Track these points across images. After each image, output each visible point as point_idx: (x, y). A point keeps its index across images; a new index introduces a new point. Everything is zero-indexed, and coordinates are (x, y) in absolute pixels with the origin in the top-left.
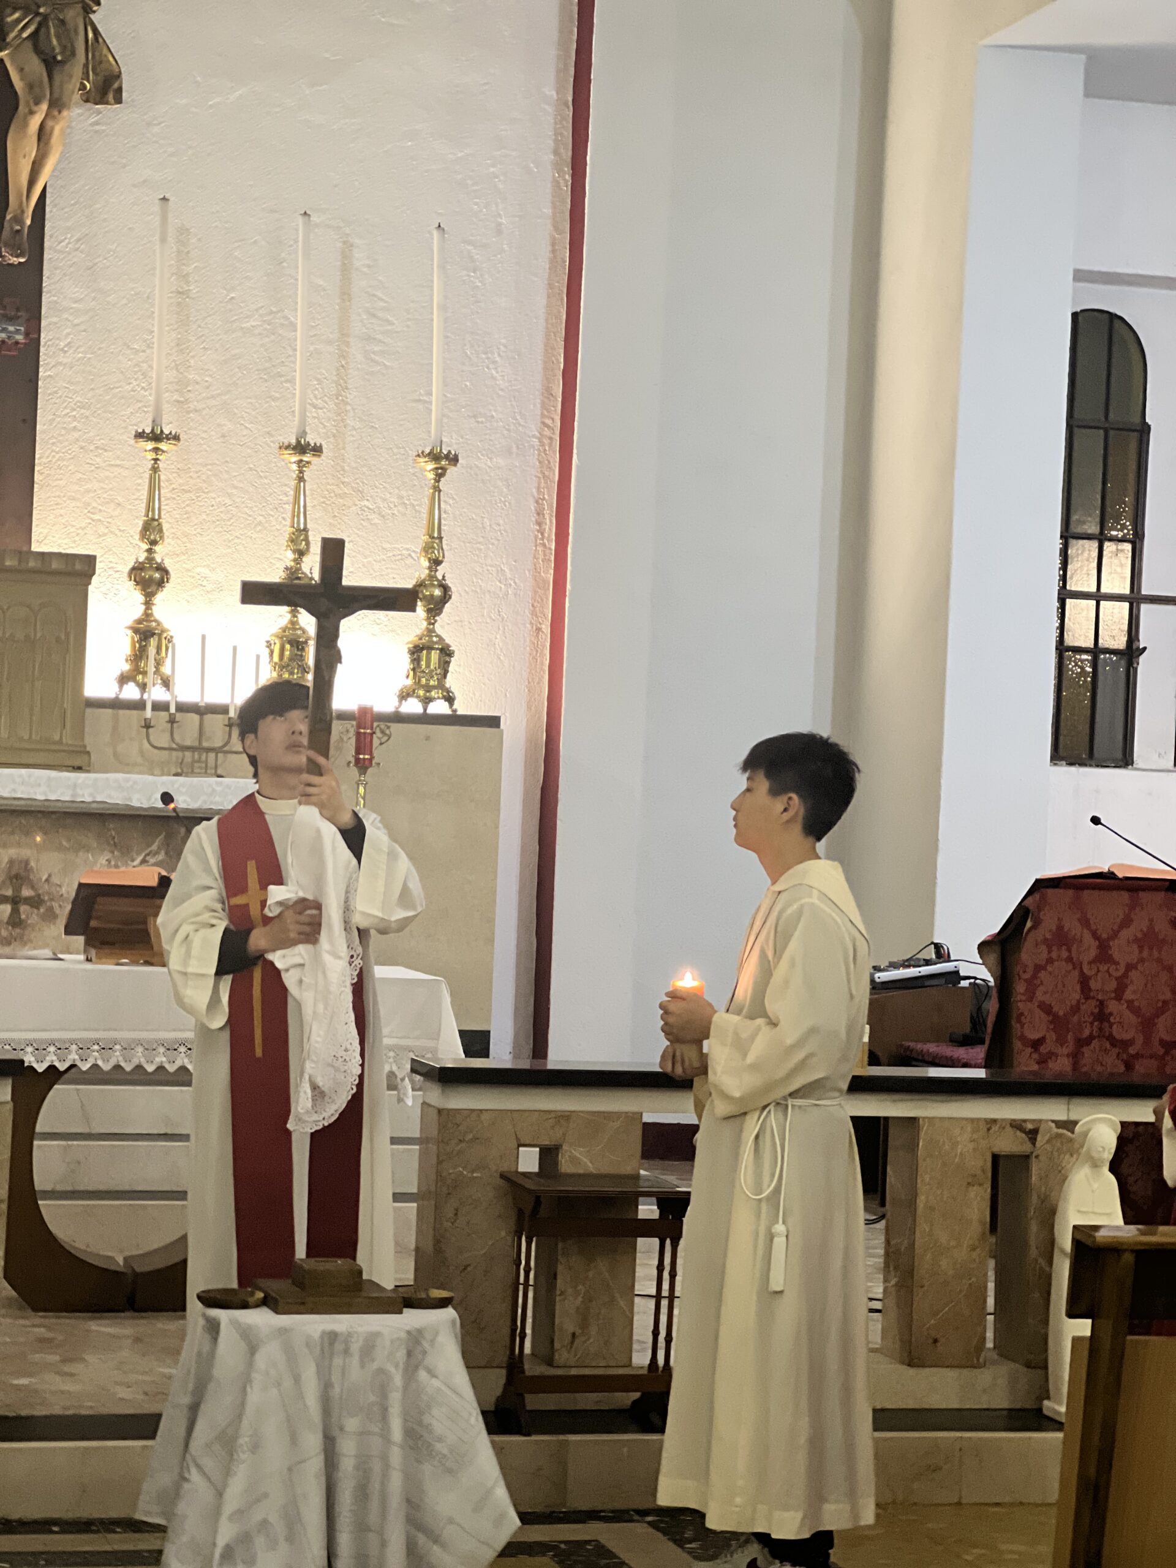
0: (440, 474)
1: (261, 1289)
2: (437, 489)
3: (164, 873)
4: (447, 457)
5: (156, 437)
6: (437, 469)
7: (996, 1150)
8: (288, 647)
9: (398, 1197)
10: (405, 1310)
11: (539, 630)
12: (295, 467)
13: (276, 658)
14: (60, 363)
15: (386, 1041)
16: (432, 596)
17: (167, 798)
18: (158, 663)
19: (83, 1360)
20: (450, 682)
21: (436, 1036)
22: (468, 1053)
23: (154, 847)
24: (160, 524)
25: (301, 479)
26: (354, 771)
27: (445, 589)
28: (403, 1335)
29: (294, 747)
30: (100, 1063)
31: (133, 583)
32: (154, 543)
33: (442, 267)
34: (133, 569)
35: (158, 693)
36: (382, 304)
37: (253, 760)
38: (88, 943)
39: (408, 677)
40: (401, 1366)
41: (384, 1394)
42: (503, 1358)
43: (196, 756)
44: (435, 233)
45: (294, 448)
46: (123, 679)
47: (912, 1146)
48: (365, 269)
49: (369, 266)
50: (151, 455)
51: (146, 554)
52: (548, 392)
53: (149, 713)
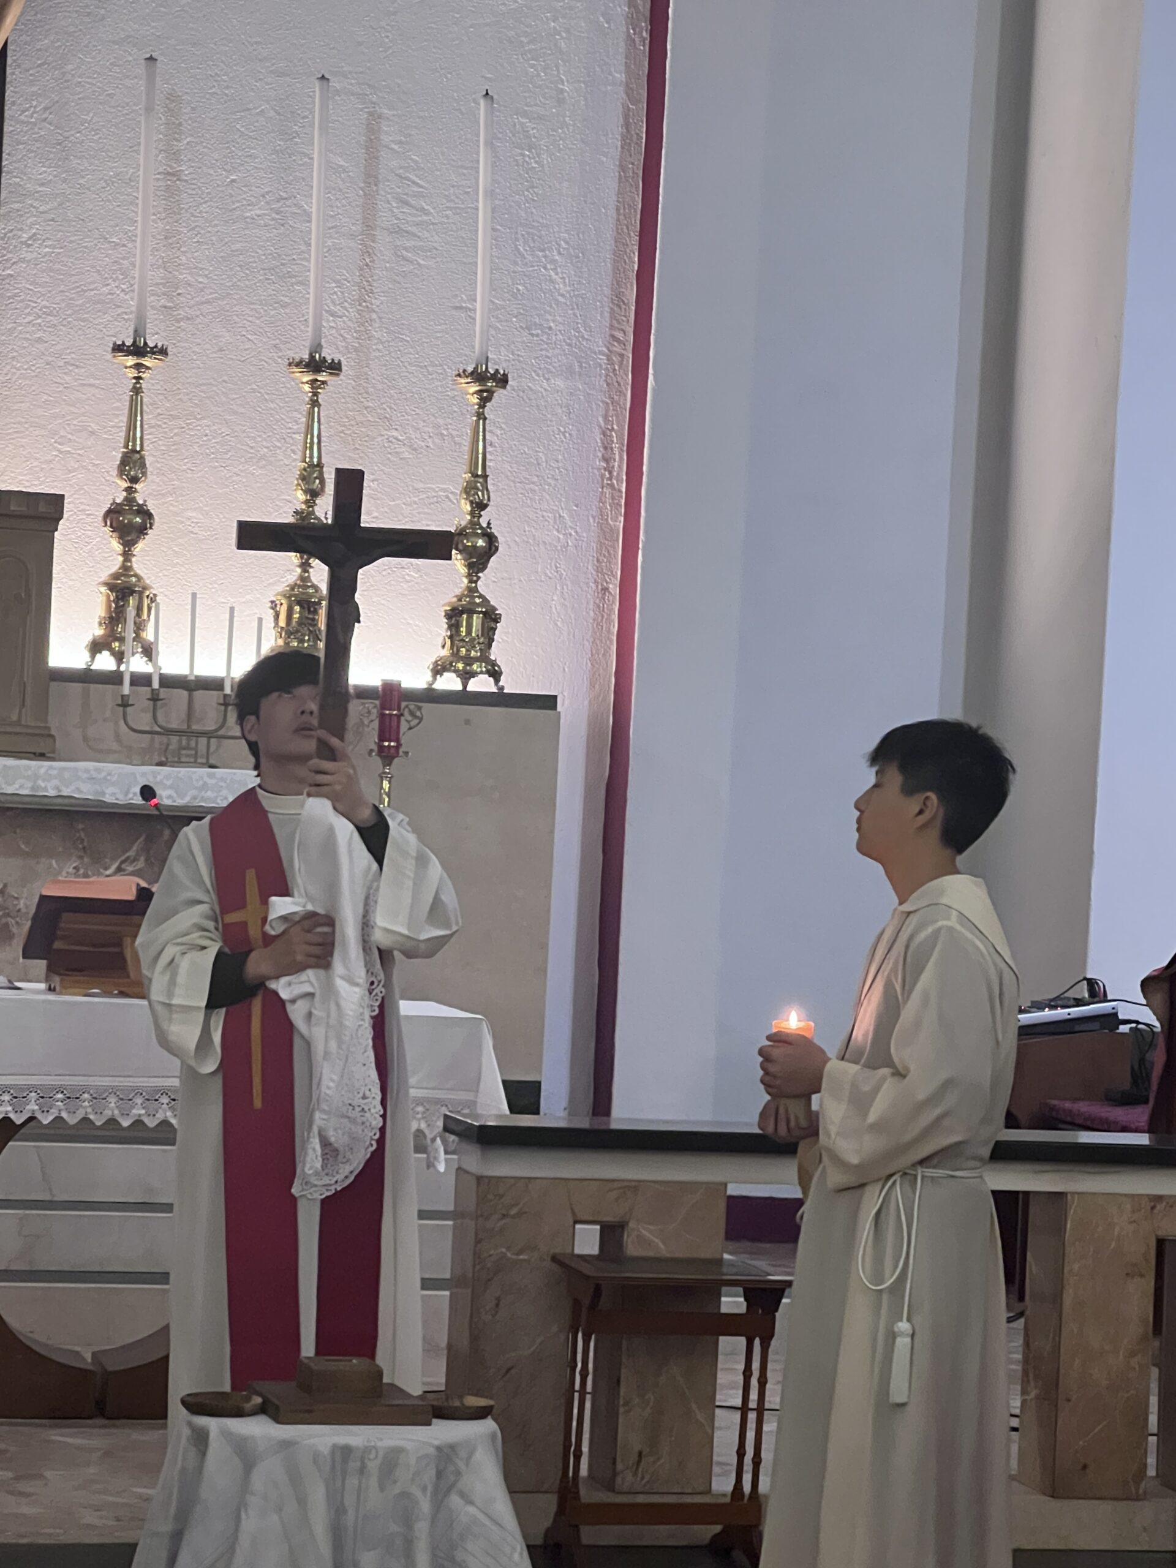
0: (485, 398)
1: (260, 1394)
2: (481, 416)
3: (144, 884)
4: (494, 377)
5: (138, 350)
6: (481, 391)
7: (1161, 1233)
8: (297, 608)
9: (427, 1284)
10: (435, 1421)
11: (605, 590)
12: (307, 388)
13: (282, 623)
14: (23, 260)
15: (413, 1092)
16: (474, 547)
17: (147, 792)
18: (139, 627)
19: (41, 1476)
20: (495, 653)
21: (474, 1084)
22: (513, 1109)
23: (131, 853)
24: (142, 458)
25: (315, 403)
26: (376, 761)
27: (491, 539)
28: (432, 1451)
29: (303, 730)
30: (64, 1115)
31: (108, 529)
32: (134, 480)
33: (489, 144)
34: (109, 512)
35: (137, 664)
36: (416, 189)
37: (254, 748)
38: (51, 969)
39: (443, 647)
40: (430, 1488)
41: (407, 1520)
42: (553, 1479)
43: (184, 742)
44: (482, 102)
45: (307, 366)
46: (96, 647)
47: (1059, 1230)
48: (396, 147)
49: (400, 142)
50: (133, 373)
51: (125, 494)
52: (618, 299)
53: (126, 689)
